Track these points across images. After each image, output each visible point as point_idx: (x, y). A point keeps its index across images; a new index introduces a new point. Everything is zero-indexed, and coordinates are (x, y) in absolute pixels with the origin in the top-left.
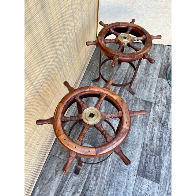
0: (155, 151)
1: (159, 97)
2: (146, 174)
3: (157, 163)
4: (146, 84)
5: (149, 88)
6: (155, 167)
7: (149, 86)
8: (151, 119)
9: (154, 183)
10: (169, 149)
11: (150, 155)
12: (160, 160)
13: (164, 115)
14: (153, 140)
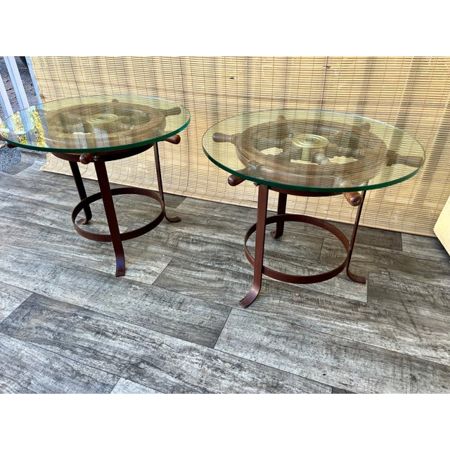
0: (66, 333)
1: (236, 372)
2: (26, 309)
3: (37, 333)
4: (287, 338)
5: (272, 346)
7: (283, 348)
8: (157, 336)
10: (57, 367)
11: (61, 321)
12: (42, 341)
13: (164, 375)
14: (96, 335)
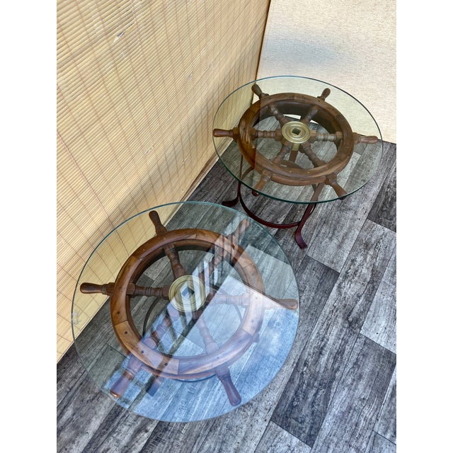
0: (319, 379)
1: (357, 264)
2: (290, 423)
3: (319, 405)
4: (335, 229)
5: (340, 239)
6: (313, 413)
7: (342, 234)
8: (327, 309)
9: (303, 443)
10: (350, 380)
11: (308, 385)
12: (327, 398)
13: (357, 306)
14: (322, 355)
